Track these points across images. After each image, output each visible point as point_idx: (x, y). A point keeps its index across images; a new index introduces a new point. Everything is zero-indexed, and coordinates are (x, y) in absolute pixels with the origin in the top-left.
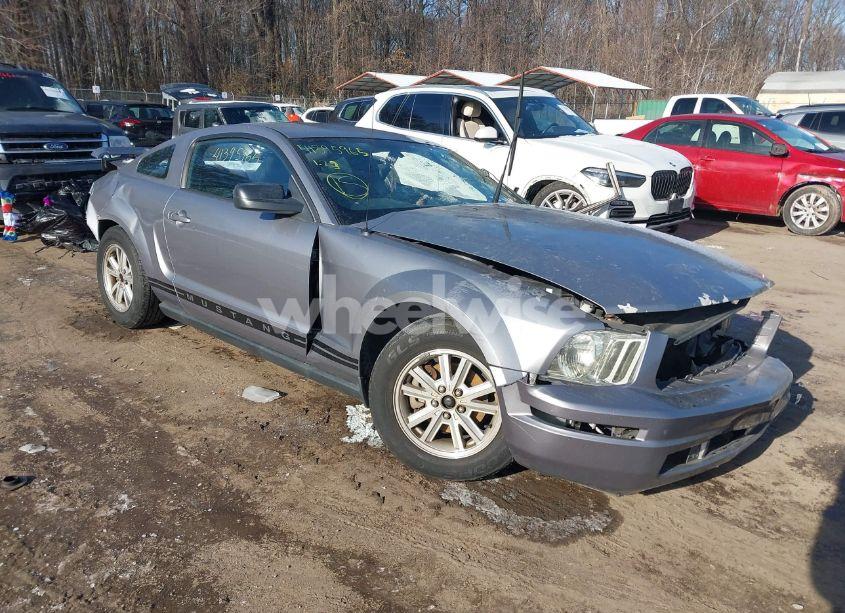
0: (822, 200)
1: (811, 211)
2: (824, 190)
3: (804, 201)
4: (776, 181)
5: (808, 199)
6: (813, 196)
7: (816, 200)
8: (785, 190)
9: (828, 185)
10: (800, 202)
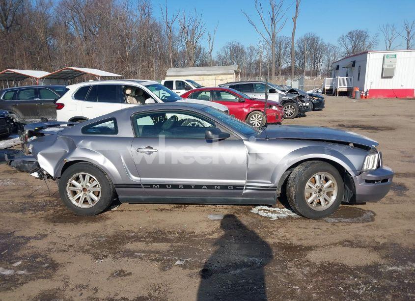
0: (260, 116)
1: (256, 120)
2: (260, 113)
3: (254, 117)
4: (243, 111)
5: (255, 116)
6: (256, 115)
7: (258, 116)
8: (247, 114)
9: (260, 111)
10: (252, 118)
